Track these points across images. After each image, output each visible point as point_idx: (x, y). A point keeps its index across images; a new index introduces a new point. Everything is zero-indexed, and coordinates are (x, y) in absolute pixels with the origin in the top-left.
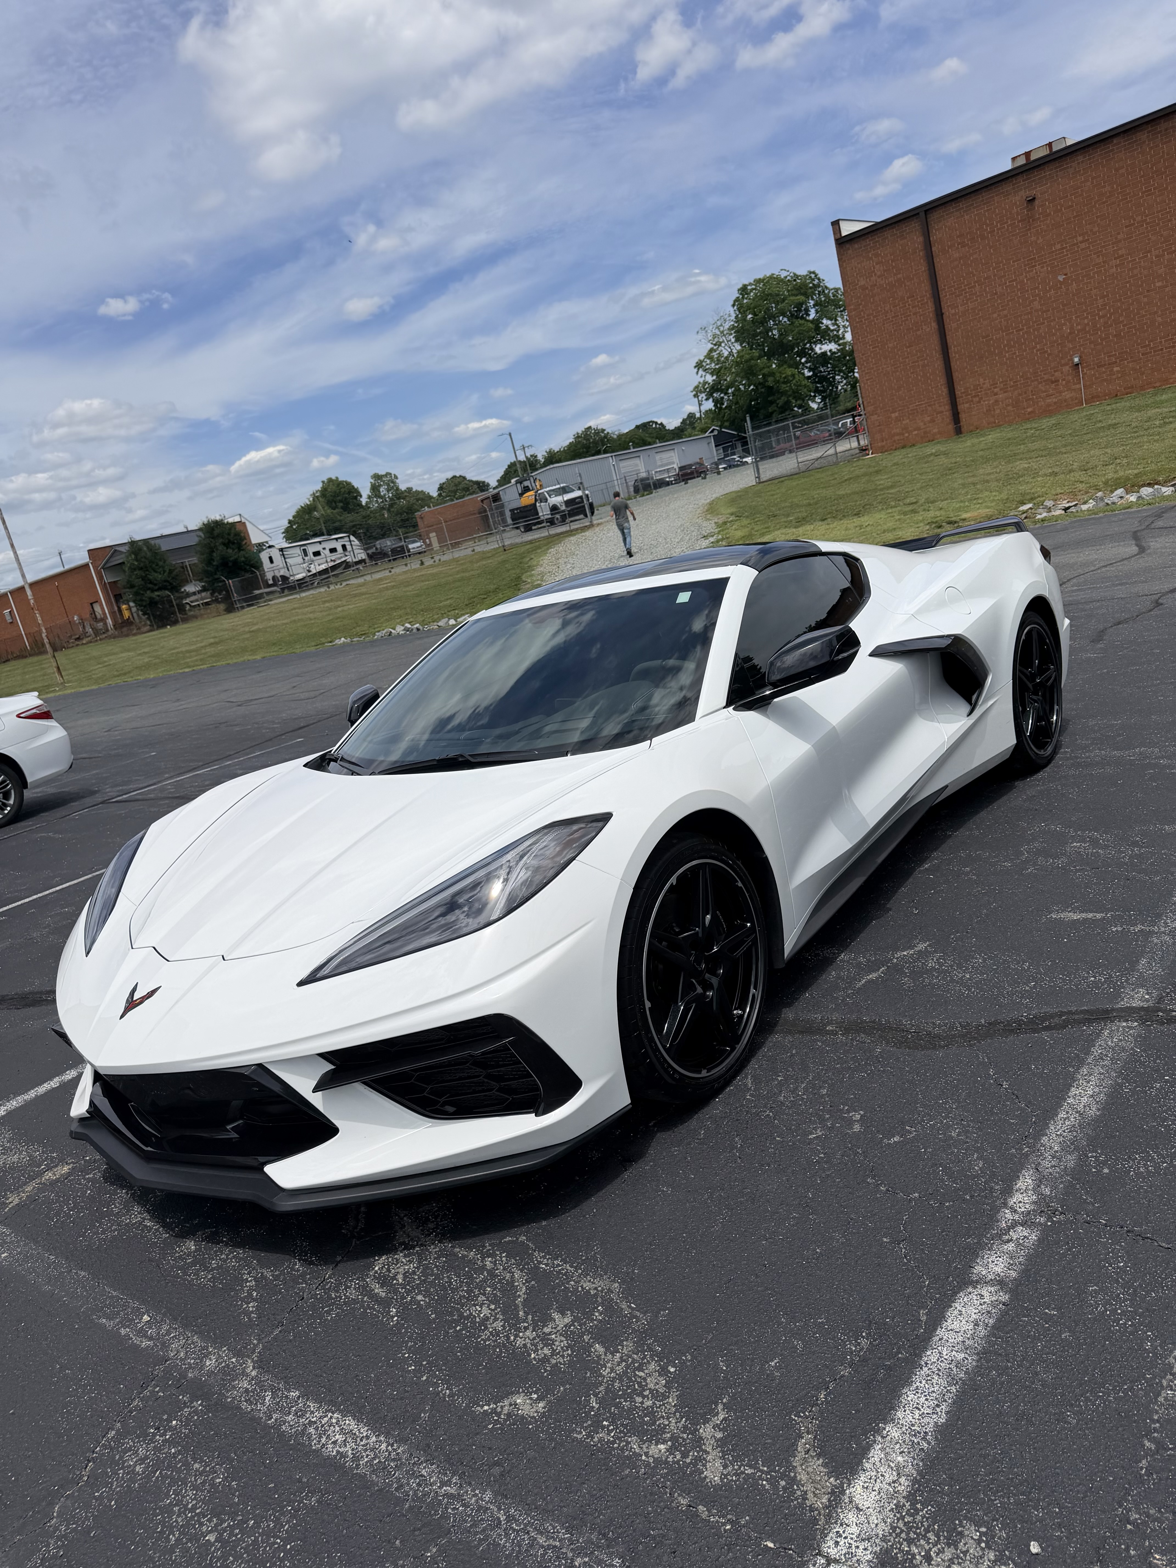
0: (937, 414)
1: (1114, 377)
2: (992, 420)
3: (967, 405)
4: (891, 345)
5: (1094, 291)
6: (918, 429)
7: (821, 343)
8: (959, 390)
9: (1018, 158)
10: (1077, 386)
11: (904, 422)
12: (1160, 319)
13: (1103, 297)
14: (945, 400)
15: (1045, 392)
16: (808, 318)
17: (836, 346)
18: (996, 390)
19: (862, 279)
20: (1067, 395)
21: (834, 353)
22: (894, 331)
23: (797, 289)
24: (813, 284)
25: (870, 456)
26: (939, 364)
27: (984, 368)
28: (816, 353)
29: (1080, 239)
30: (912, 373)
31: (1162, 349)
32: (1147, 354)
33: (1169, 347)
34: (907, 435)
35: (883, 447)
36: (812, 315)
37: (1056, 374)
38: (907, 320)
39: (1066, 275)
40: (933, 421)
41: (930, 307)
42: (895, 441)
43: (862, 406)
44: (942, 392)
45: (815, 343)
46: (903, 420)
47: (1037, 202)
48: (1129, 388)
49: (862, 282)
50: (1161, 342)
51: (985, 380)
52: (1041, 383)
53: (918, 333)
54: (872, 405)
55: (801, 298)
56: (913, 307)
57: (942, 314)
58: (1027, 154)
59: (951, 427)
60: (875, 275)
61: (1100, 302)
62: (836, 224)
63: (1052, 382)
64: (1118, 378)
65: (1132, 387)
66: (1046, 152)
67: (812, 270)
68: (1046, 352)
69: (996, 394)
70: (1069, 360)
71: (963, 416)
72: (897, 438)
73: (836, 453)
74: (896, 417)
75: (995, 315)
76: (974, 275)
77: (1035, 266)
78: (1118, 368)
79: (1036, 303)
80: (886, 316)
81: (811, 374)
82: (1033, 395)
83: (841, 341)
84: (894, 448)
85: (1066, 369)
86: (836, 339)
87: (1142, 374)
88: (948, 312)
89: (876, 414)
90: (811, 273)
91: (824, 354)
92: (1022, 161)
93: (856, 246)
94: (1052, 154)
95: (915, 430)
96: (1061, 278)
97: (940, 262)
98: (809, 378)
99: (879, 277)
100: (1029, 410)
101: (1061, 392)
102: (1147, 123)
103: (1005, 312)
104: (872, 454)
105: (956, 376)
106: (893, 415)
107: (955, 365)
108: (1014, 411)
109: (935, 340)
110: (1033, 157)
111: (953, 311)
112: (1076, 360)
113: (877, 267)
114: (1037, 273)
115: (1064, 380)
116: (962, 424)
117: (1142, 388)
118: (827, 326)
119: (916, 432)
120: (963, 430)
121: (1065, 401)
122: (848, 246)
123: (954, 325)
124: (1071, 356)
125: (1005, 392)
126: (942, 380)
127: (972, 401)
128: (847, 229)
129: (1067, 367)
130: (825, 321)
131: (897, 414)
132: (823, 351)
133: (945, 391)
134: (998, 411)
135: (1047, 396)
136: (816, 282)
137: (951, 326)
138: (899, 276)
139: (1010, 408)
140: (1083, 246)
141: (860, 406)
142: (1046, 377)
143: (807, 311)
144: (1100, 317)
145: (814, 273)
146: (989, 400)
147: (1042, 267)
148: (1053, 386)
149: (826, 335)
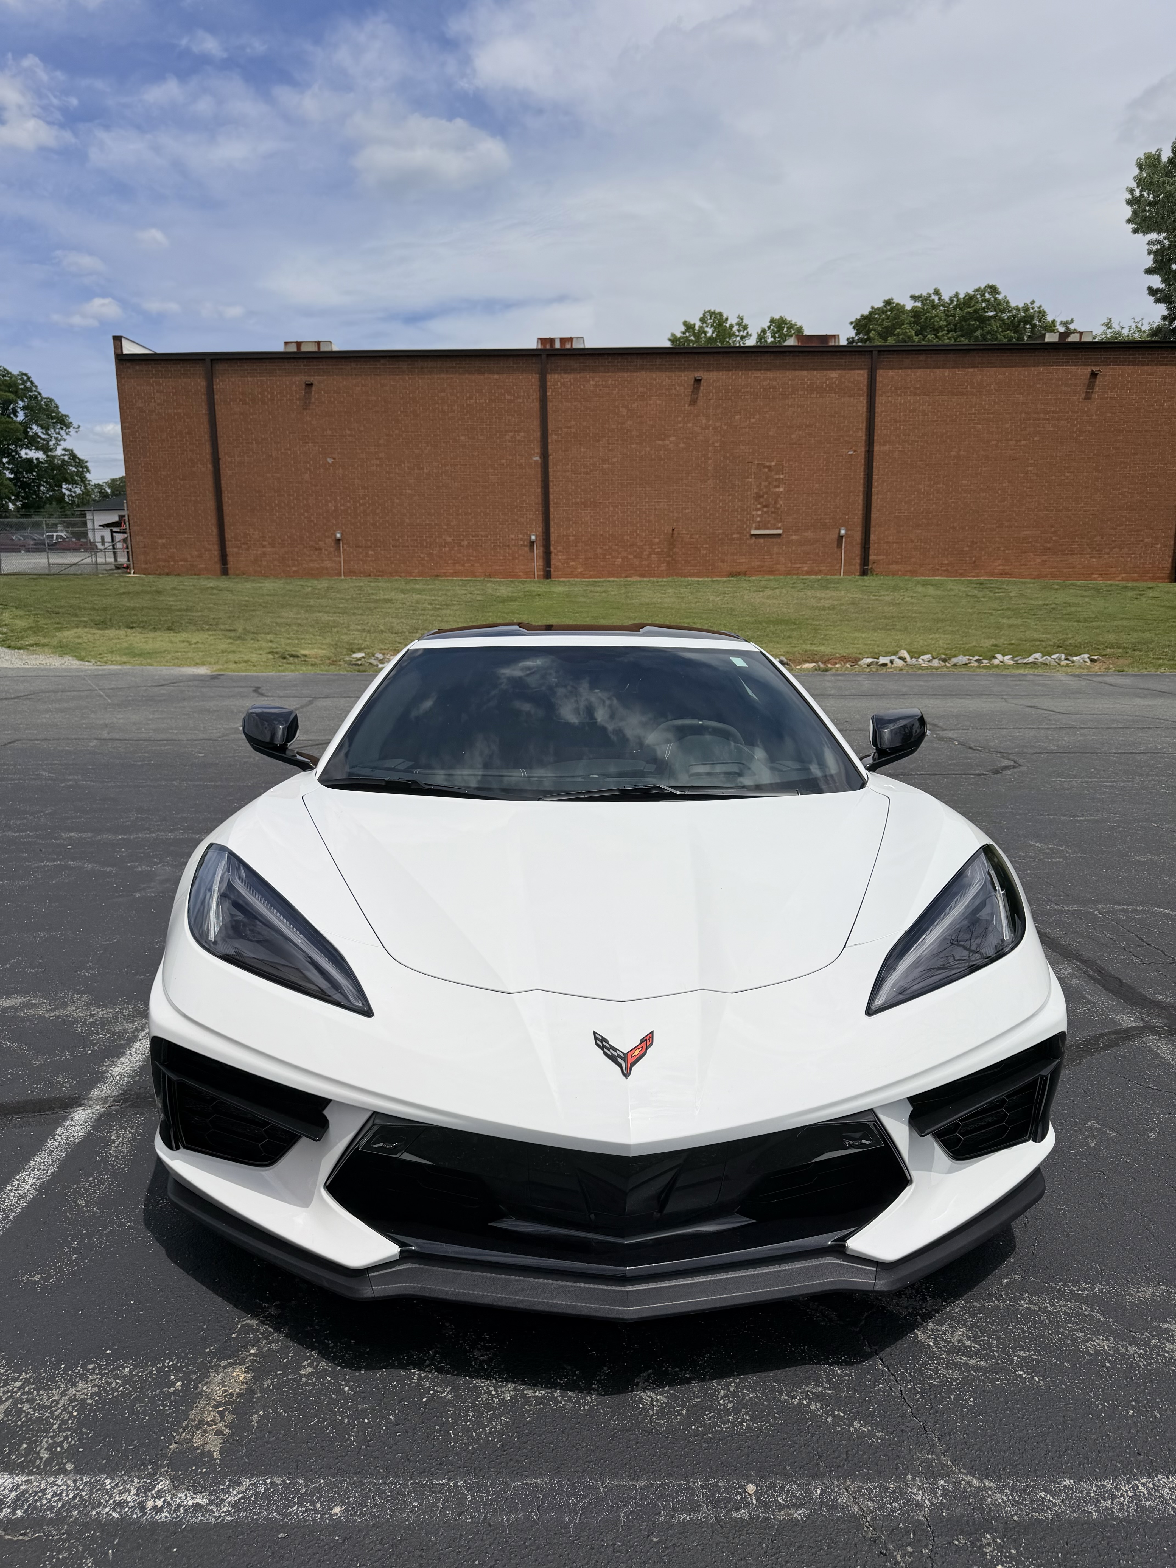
0: (205, 551)
1: (369, 559)
2: (259, 569)
3: (235, 550)
4: (163, 473)
5: (357, 481)
6: (185, 560)
7: (27, 447)
8: (229, 535)
9: (290, 344)
10: (337, 559)
11: (171, 550)
12: (407, 520)
13: (364, 488)
14: (215, 539)
15: (309, 556)
16: (15, 418)
17: (44, 457)
18: (264, 543)
19: (140, 401)
20: (328, 564)
21: (42, 463)
22: (169, 461)
23: (6, 386)
24: (25, 386)
25: (132, 575)
26: (211, 504)
27: (255, 520)
28: (21, 457)
29: (348, 432)
30: (183, 505)
31: (408, 546)
32: (396, 547)
33: (414, 546)
34: (172, 563)
35: (145, 569)
36: (21, 416)
37: (320, 543)
38: (183, 454)
39: (334, 459)
40: (200, 556)
41: (207, 449)
42: (159, 566)
43: (127, 523)
44: (212, 531)
45: (22, 446)
46: (170, 548)
47: (314, 388)
48: (380, 572)
49: (140, 404)
50: (408, 540)
51: (255, 531)
52: (306, 547)
53: (194, 469)
54: (138, 525)
55: (12, 396)
56: (190, 444)
57: (219, 459)
58: (299, 344)
59: (218, 567)
60: (155, 401)
61: (361, 492)
62: (117, 339)
63: (316, 549)
64: (371, 561)
65: (383, 572)
66: (314, 348)
67: (24, 372)
68: (313, 521)
69: (264, 547)
70: (332, 534)
71: (230, 559)
72: (161, 564)
73: (97, 564)
74: (164, 544)
75: (269, 475)
76: (252, 433)
77: (308, 443)
78: (373, 553)
79: (307, 475)
80: (162, 444)
81: (12, 476)
82: (298, 556)
83: (49, 453)
84: (158, 572)
85: (329, 541)
86: (46, 449)
87: (392, 563)
88: (224, 459)
89: (142, 535)
90: (23, 374)
91: (30, 461)
92: (293, 349)
93: (137, 368)
94: (319, 352)
95: (181, 560)
96: (330, 461)
97: (220, 411)
98: (10, 479)
99: (158, 404)
100: (294, 569)
101: (323, 560)
102: (408, 356)
103: (278, 475)
104: (134, 573)
105: (227, 520)
106: (160, 541)
107: (227, 509)
108: (279, 566)
109: (209, 481)
110: (304, 349)
111: (229, 460)
112: (338, 536)
113: (158, 395)
114: (309, 449)
115: (327, 550)
116: (229, 566)
117: (391, 574)
118: (36, 434)
119: (182, 563)
120: (230, 572)
121: (327, 569)
122: (128, 364)
123: (230, 473)
124: (334, 531)
125: (273, 547)
126: (212, 520)
127: (241, 547)
128: (128, 348)
129: (330, 540)
130: (36, 428)
131: (164, 541)
132: (28, 457)
133: (214, 531)
134: (264, 563)
135: (311, 560)
136: (29, 384)
137: (226, 473)
138: (179, 411)
139: (276, 563)
140: (350, 439)
141: (125, 523)
142: (311, 543)
143: (15, 412)
144: (361, 505)
145: (26, 375)
146: (257, 551)
147: (315, 446)
148: (317, 553)
149: (33, 442)
